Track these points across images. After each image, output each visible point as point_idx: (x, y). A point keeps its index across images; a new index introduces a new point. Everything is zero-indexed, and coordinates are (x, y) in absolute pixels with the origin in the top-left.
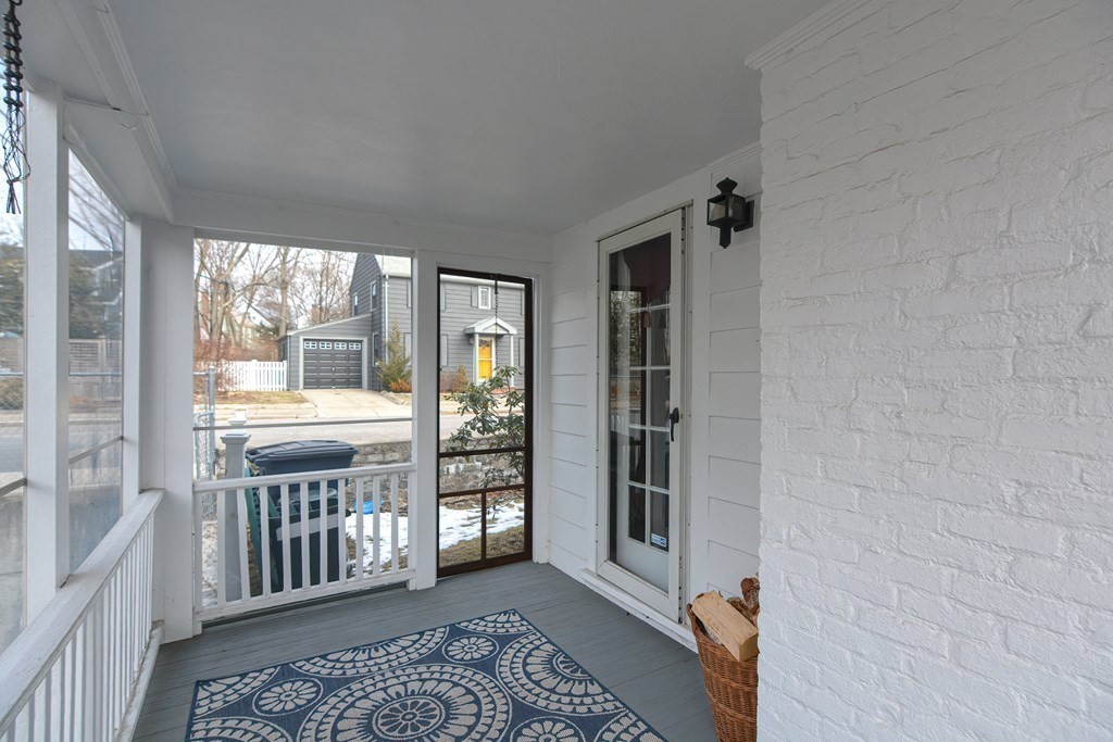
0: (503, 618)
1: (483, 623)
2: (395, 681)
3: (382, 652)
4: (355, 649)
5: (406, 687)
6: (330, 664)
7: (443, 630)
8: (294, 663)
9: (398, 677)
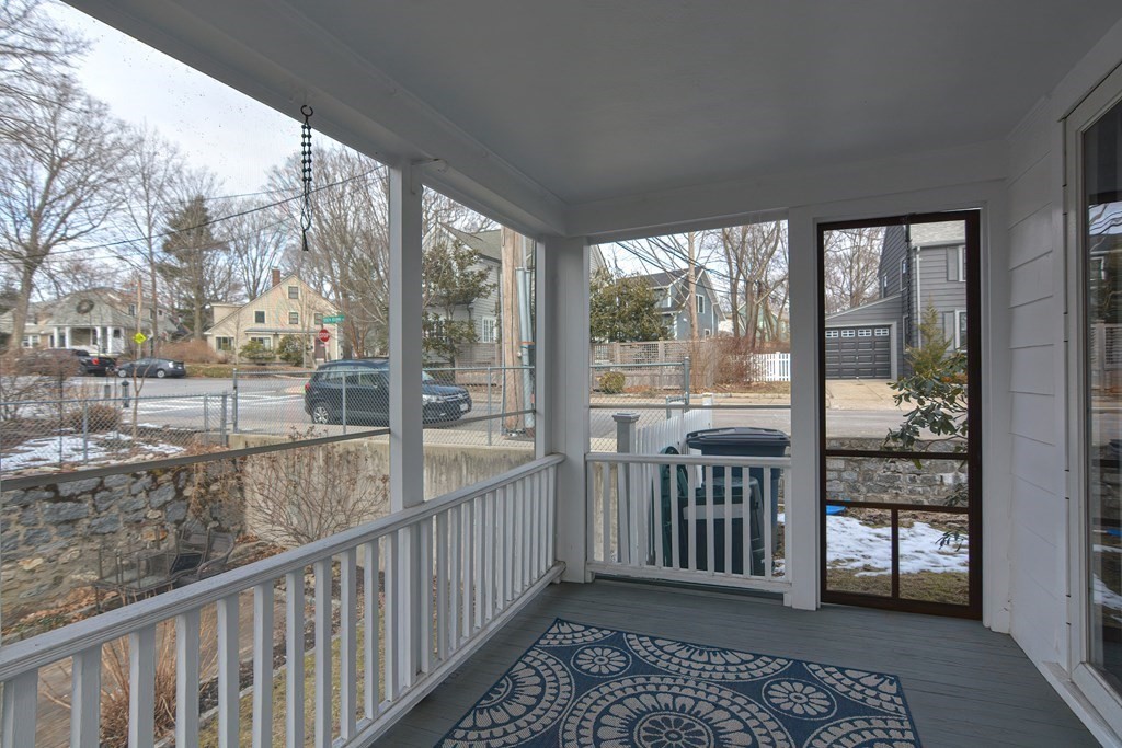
0: (872, 681)
1: (839, 675)
2: (691, 693)
3: (705, 658)
4: (683, 644)
5: (696, 703)
6: (652, 648)
7: (784, 662)
8: (627, 634)
9: (696, 690)
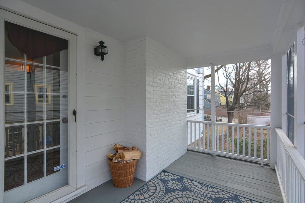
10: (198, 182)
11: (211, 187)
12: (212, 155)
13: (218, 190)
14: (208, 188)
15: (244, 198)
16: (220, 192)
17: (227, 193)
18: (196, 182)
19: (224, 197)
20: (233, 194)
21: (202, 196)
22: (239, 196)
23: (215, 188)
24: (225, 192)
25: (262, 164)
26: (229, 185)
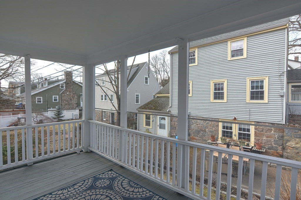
10: (59, 190)
11: (74, 185)
12: (28, 165)
13: (80, 183)
14: (74, 188)
15: (99, 175)
16: (84, 182)
17: (88, 180)
18: (57, 192)
19: (91, 183)
20: (92, 178)
21: (79, 195)
22: (96, 176)
23: (77, 183)
24: (86, 180)
25: (78, 152)
26: (81, 175)
